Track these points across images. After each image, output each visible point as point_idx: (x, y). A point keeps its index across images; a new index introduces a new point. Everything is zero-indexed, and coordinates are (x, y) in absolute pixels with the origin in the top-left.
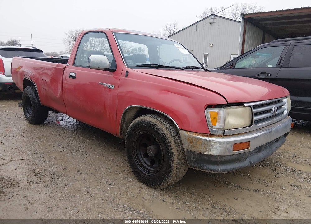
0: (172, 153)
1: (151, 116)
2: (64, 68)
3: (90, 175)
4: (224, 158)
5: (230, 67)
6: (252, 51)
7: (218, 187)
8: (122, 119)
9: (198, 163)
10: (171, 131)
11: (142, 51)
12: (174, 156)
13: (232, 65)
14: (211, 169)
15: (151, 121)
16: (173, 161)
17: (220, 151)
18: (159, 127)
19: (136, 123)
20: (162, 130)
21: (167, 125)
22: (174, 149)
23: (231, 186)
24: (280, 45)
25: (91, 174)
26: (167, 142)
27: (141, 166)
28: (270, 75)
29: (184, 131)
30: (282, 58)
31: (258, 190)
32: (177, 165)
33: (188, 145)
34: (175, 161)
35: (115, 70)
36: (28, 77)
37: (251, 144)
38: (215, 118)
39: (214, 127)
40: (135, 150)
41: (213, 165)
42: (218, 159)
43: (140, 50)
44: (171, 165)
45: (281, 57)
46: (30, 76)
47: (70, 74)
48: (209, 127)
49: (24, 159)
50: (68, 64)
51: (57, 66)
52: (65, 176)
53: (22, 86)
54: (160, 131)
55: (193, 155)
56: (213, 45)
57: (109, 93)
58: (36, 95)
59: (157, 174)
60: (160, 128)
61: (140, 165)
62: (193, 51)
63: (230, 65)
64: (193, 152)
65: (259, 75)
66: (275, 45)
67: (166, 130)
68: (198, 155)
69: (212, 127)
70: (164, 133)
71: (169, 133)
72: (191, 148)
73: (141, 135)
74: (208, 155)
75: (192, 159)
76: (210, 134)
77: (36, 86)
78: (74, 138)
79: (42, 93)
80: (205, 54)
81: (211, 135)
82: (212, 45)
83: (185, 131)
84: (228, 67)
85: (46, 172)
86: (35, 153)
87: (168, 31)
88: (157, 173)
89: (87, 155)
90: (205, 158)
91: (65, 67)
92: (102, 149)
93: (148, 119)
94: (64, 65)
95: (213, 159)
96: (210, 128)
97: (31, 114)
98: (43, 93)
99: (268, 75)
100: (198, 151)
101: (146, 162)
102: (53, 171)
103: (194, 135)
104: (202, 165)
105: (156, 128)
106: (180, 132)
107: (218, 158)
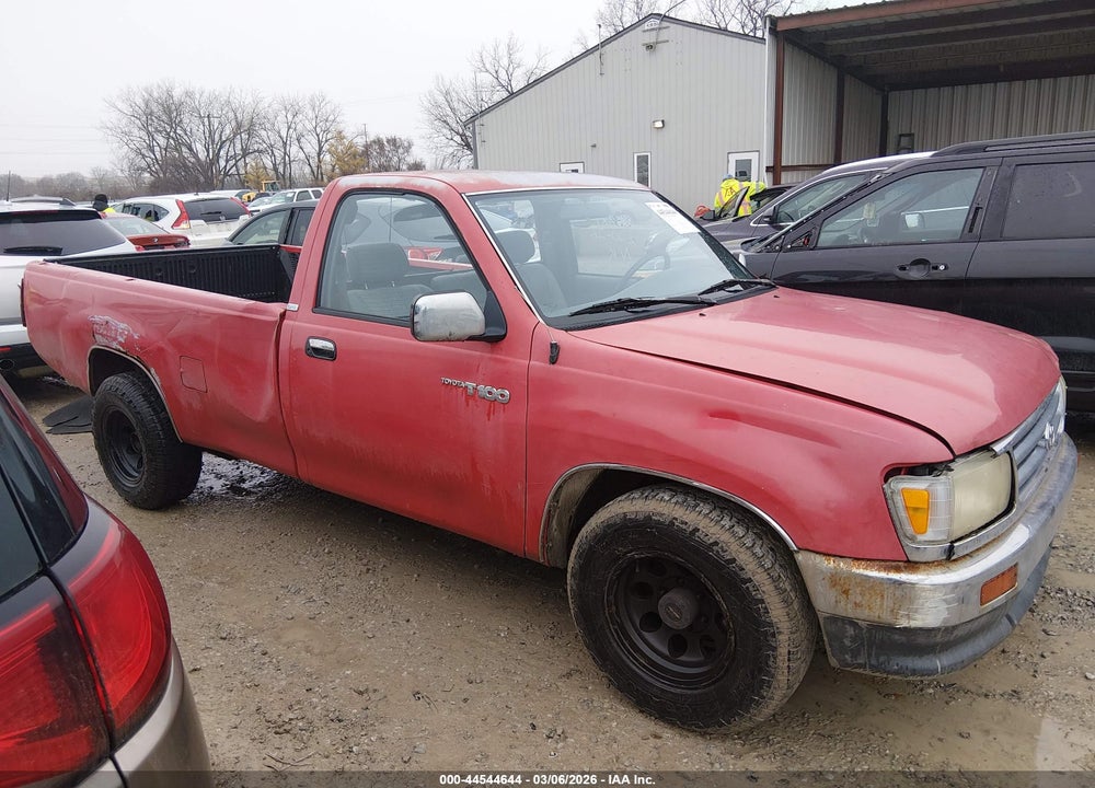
0: (771, 624)
1: (674, 500)
2: (278, 318)
3: (462, 704)
4: (955, 633)
5: (800, 242)
6: (872, 188)
7: (893, 698)
8: (550, 507)
9: (870, 655)
10: (757, 550)
11: (401, 151)
12: (780, 633)
13: (808, 236)
14: (914, 670)
15: (676, 519)
16: (774, 649)
17: (945, 615)
18: (711, 541)
19: (615, 524)
20: (725, 548)
21: (740, 531)
22: (778, 612)
23: (931, 691)
24: (966, 164)
25: (465, 700)
26: (751, 589)
27: (640, 663)
28: (942, 268)
29: (812, 555)
30: (977, 209)
31: (1015, 692)
32: (789, 660)
33: (834, 599)
34: (783, 651)
35: (502, 337)
36: (115, 345)
37: (1019, 572)
38: (923, 509)
39: (920, 538)
40: (614, 608)
41: (921, 656)
42: (939, 639)
43: (394, 145)
44: (771, 663)
45: (975, 206)
46: (121, 339)
47: (308, 342)
48: (902, 538)
49: (199, 669)
50: (292, 306)
51: (248, 310)
52: (383, 720)
53: (84, 374)
54: (718, 552)
55: (851, 631)
56: (663, 121)
57: (489, 415)
58: (154, 410)
59: (713, 687)
60: (716, 543)
61: (637, 660)
62: (594, 146)
63: (799, 238)
64: (852, 622)
65: (904, 269)
66: (948, 165)
67: (742, 550)
68: (869, 630)
69: (913, 539)
70: (734, 560)
71: (751, 560)
72: (846, 609)
73: (633, 561)
74: (906, 630)
75: (847, 642)
76: (908, 561)
77: (154, 376)
78: (330, 552)
79: (183, 402)
80: (638, 157)
81: (911, 565)
82: (659, 124)
83: (817, 553)
84: (793, 243)
85: (309, 715)
86: (225, 639)
87: (487, 71)
88: (709, 685)
89: (408, 621)
90: (897, 637)
91: (283, 316)
92: (448, 589)
93: (666, 512)
94: (277, 308)
95: (921, 640)
96: (906, 542)
97: (136, 475)
98: (190, 404)
99: (936, 268)
100: (871, 618)
101: (654, 645)
102: (332, 705)
103: (854, 570)
104: (882, 659)
105: (702, 543)
106: (800, 557)
107: (939, 636)
